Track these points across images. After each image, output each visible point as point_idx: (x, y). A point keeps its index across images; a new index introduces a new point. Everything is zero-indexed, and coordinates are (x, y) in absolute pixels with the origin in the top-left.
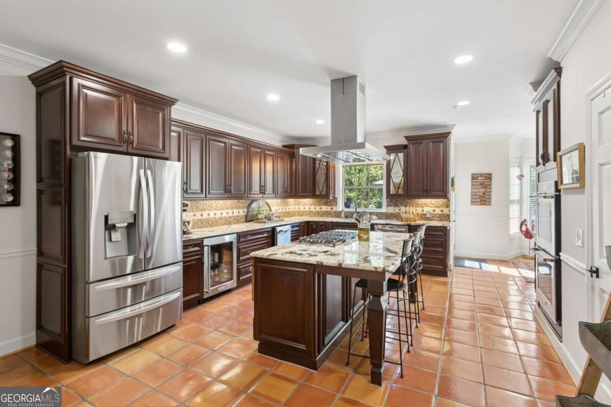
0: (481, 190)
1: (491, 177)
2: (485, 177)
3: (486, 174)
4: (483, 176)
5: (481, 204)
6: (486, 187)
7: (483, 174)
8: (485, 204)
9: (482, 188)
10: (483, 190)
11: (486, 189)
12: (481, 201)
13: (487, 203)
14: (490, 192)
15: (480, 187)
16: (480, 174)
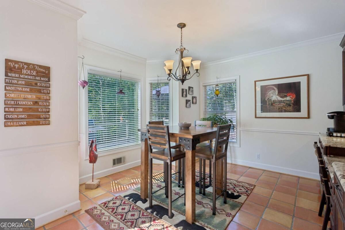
0: (29, 96)
1: (49, 73)
2: (37, 72)
3: (40, 66)
4: (34, 69)
5: (28, 124)
6: (39, 91)
7: (34, 65)
8: (38, 124)
9: (31, 91)
10: (32, 96)
11: (39, 95)
12: (29, 117)
13: (41, 121)
14: (48, 100)
15: (28, 90)
16: (28, 64)
